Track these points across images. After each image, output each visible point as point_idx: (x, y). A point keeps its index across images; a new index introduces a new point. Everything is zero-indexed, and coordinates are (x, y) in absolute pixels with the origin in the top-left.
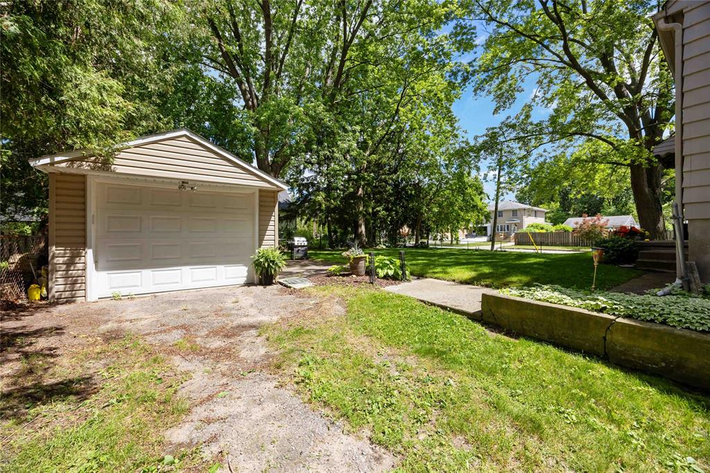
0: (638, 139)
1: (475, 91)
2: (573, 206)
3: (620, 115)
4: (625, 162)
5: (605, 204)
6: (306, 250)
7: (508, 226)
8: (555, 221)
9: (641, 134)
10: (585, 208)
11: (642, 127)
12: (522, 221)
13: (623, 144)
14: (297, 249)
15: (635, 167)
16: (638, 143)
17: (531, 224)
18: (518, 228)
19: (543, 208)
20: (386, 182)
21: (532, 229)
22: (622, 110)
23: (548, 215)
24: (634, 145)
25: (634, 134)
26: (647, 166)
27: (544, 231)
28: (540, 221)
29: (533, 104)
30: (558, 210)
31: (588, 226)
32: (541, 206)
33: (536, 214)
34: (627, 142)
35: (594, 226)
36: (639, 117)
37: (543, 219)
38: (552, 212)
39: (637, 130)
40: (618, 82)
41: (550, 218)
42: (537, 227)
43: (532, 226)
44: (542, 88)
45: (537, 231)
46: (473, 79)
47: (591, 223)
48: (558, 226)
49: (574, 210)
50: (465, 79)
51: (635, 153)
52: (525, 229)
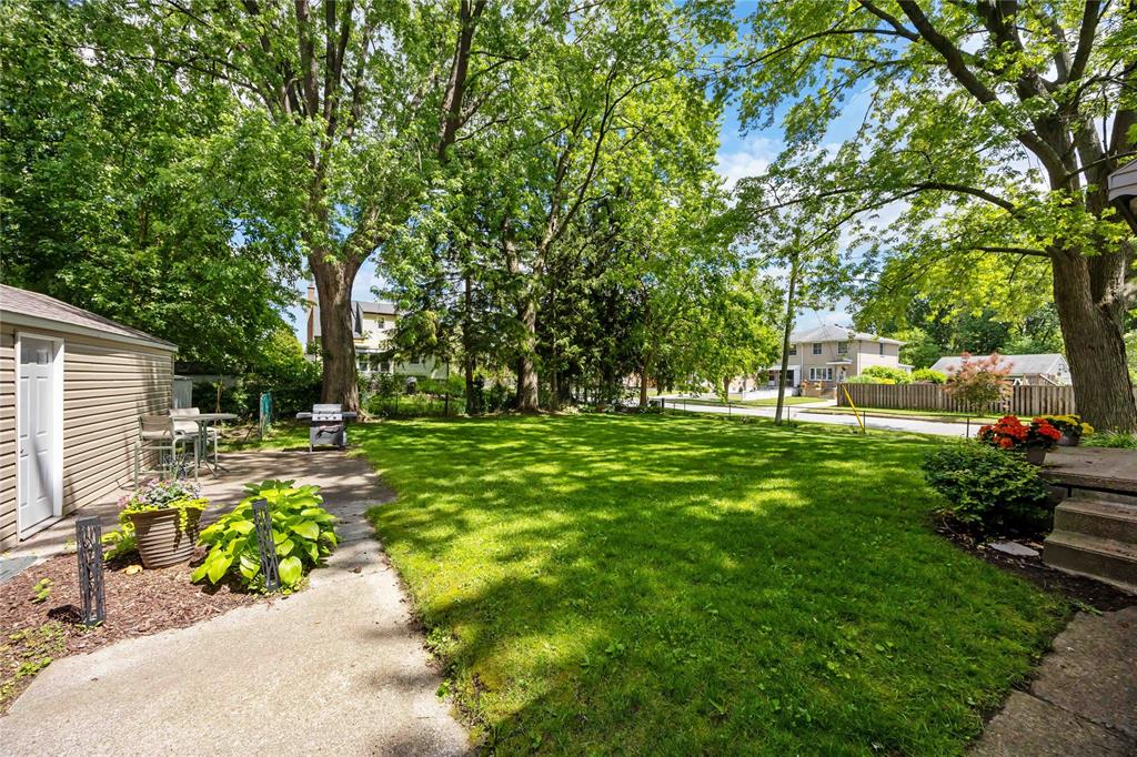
0: (1068, 191)
1: (743, 118)
2: (954, 335)
3: (1025, 138)
4: (1038, 246)
5: (1012, 331)
6: (340, 432)
7: (830, 370)
8: (920, 362)
9: (1077, 183)
10: (975, 338)
11: (1080, 166)
12: (855, 362)
13: (1033, 203)
14: (317, 429)
15: (1061, 257)
16: (1067, 201)
17: (870, 367)
18: (848, 375)
19: (898, 339)
20: (580, 292)
21: (869, 376)
22: (1028, 125)
23: (907, 351)
24: (1060, 206)
25: (1061, 181)
26: (1093, 252)
27: (892, 382)
28: (890, 362)
29: (860, 140)
30: (926, 342)
31: (972, 376)
32: (895, 335)
33: (882, 349)
34: (1041, 198)
35: (984, 374)
36: (1073, 146)
37: (896, 358)
38: (917, 345)
39: (1068, 173)
40: (1025, 68)
41: (911, 356)
42: (878, 374)
43: (871, 372)
44: (877, 109)
45: (879, 381)
46: (736, 94)
47: (978, 369)
48: (921, 371)
49: (956, 342)
50: (720, 96)
51: (1062, 224)
52: (858, 378)
